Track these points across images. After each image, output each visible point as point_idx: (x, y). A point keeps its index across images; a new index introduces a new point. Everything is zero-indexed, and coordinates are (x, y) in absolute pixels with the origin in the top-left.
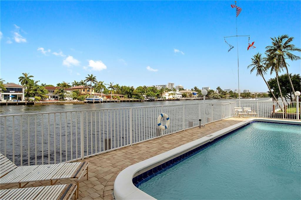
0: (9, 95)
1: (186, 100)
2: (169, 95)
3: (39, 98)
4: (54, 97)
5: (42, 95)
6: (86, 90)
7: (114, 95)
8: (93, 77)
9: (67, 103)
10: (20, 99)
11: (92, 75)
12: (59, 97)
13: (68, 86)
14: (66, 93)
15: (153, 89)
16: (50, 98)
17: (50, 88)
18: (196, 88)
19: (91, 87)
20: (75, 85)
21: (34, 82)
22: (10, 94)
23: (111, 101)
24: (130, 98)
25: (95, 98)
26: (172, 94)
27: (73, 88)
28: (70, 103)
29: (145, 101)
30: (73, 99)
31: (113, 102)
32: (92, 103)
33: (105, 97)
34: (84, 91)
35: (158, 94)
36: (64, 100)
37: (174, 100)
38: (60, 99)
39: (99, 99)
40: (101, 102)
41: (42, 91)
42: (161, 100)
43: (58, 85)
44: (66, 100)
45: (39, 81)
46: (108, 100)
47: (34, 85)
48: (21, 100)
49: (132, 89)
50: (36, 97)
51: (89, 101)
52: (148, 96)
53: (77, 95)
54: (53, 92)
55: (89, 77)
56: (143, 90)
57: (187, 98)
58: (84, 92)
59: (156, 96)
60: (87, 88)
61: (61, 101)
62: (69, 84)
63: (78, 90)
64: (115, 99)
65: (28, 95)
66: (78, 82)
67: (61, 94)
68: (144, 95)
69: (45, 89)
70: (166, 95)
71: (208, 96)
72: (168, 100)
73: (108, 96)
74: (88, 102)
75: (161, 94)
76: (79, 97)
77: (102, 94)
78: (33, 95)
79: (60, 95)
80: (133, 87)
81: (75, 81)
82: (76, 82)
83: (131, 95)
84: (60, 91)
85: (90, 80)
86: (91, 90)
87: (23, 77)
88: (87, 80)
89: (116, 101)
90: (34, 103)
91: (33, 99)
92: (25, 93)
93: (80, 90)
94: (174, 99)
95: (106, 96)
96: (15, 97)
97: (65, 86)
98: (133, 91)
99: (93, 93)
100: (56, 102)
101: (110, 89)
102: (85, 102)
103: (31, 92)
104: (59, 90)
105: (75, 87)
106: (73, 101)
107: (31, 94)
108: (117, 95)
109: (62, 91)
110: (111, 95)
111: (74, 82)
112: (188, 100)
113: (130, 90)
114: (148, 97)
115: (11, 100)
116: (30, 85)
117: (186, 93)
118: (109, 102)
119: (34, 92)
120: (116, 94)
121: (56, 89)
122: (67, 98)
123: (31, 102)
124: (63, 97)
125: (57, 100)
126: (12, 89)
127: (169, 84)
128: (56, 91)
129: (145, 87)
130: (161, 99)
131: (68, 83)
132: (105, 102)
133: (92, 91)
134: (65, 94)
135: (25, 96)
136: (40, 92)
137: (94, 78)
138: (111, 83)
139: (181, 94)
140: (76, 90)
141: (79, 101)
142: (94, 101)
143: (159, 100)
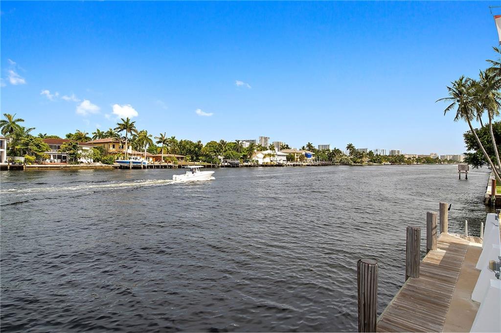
1: (294, 165)
2: (264, 157)
3: (33, 158)
4: (59, 157)
5: (38, 153)
6: (117, 146)
7: (166, 155)
8: (130, 122)
9: (82, 168)
11: (128, 120)
12: (69, 158)
13: (86, 138)
14: (81, 151)
15: (237, 147)
16: (52, 158)
17: (54, 142)
18: (309, 146)
19: (126, 141)
20: (98, 137)
21: (25, 130)
23: (162, 166)
24: (195, 161)
25: (134, 161)
26: (270, 155)
27: (95, 141)
28: (88, 168)
29: (222, 166)
30: (94, 161)
31: (165, 167)
32: (128, 168)
33: (151, 159)
34: (114, 147)
35: (244, 156)
36: (78, 163)
37: (272, 166)
38: (71, 160)
39: (140, 163)
40: (144, 167)
41: (37, 145)
42: (250, 166)
43: (69, 136)
44: (82, 162)
45: (34, 128)
46: (157, 163)
47: (24, 136)
49: (199, 146)
50: (27, 156)
51: (122, 164)
52: (226, 158)
53: (102, 154)
54: (59, 148)
55: (123, 123)
56: (218, 148)
57: (295, 163)
58: (114, 150)
59: (241, 158)
60: (118, 141)
61: (71, 164)
62: (87, 136)
63: (102, 145)
64: (169, 162)
65: (12, 153)
66: (103, 132)
67: (72, 152)
68: (219, 157)
69: (43, 143)
70: (259, 157)
71: (331, 159)
72: (262, 166)
73: (157, 157)
74: (121, 167)
75: (251, 154)
76: (105, 158)
77: (146, 154)
78: (22, 152)
79: (70, 154)
80: (200, 142)
81: (98, 130)
82: (101, 131)
83: (197, 156)
84: (70, 147)
85: (125, 128)
86: (126, 146)
87: (4, 121)
88: (119, 127)
89: (171, 167)
90: (22, 167)
91: (22, 159)
92: (8, 149)
93: (106, 146)
94: (272, 163)
95: (153, 157)
97: (80, 138)
98: (200, 148)
99: (130, 151)
100: (63, 165)
101: (161, 145)
102: (116, 168)
103: (18, 147)
104: (69, 145)
105: (98, 140)
106: (94, 165)
107: (19, 150)
108: (172, 155)
109: (74, 147)
110: (163, 155)
111: (97, 132)
112: (297, 165)
113: (195, 147)
114: (228, 160)
116: (18, 135)
117: (294, 153)
118: (158, 167)
119: (22, 148)
120: (170, 154)
121: (64, 143)
122: (82, 160)
123: (17, 164)
124: (76, 158)
125: (65, 162)
127: (261, 137)
128: (63, 146)
129: (223, 142)
130: (249, 164)
131: (85, 133)
132: (151, 167)
133: (128, 148)
134: (79, 152)
135: (8, 155)
136: (35, 148)
137: (131, 125)
138: (161, 135)
139: (284, 156)
140: (100, 145)
141: (104, 165)
142: (131, 165)
143: (246, 166)
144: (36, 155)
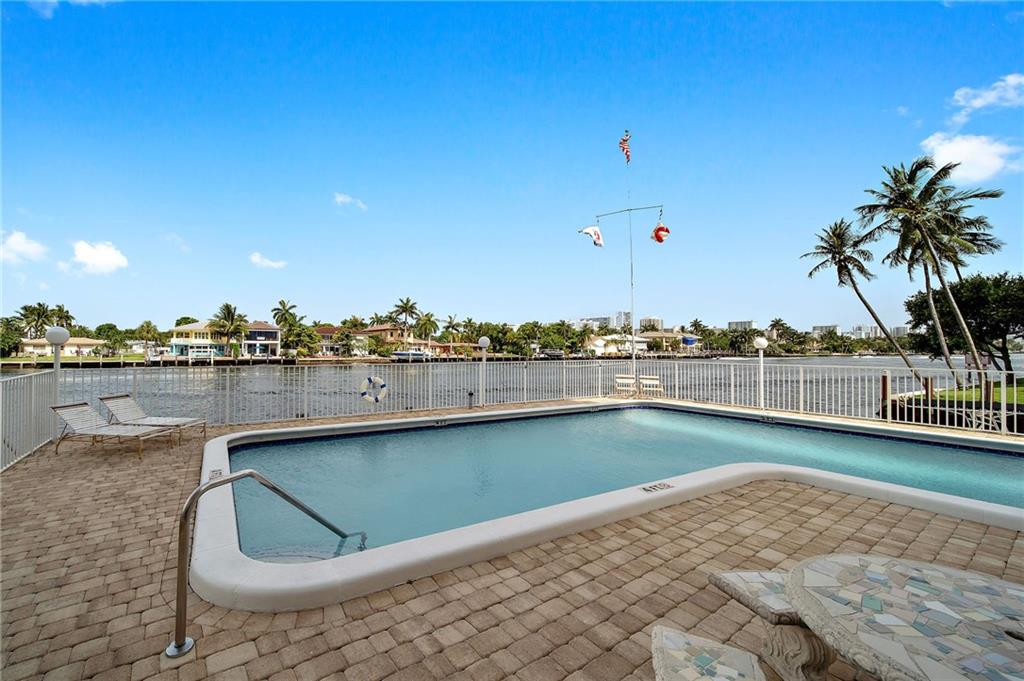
0: (255, 345)
1: (659, 357)
2: (605, 345)
3: (305, 351)
4: (332, 349)
5: (310, 345)
6: (395, 334)
7: (457, 344)
8: (410, 304)
9: (356, 362)
10: (274, 352)
11: (408, 301)
12: (342, 350)
14: (355, 341)
15: (562, 329)
16: (324, 350)
17: (326, 330)
18: (696, 325)
19: (406, 328)
20: (376, 323)
21: (298, 319)
22: (258, 343)
23: (450, 360)
24: (498, 352)
25: (415, 352)
26: (615, 342)
28: (363, 362)
29: (536, 359)
30: (370, 354)
31: (455, 360)
32: (406, 361)
33: (438, 350)
34: (392, 335)
35: (572, 343)
36: (351, 356)
37: (619, 358)
38: (344, 352)
39: (422, 355)
40: (427, 361)
41: (309, 336)
42: (580, 358)
43: (344, 323)
44: (356, 355)
45: (307, 316)
46: (444, 356)
47: (297, 325)
48: (275, 355)
49: (504, 330)
50: (300, 349)
51: (400, 357)
52: (544, 347)
53: (378, 345)
54: (331, 338)
55: (400, 304)
56: (531, 331)
57: (661, 354)
58: (392, 339)
59: (568, 347)
60: (399, 328)
61: (345, 357)
62: (363, 322)
63: (379, 333)
64: (461, 354)
65: (286, 346)
67: (344, 342)
68: (533, 346)
69: (315, 333)
70: (598, 345)
71: (739, 348)
72: (599, 358)
73: (445, 347)
74: (399, 361)
75: (582, 341)
76: (382, 349)
77: (431, 343)
78: (295, 344)
79: (343, 345)
81: (375, 314)
83: (501, 345)
84: (343, 337)
85: (404, 311)
86: (406, 334)
87: (279, 309)
88: (397, 310)
89: (462, 360)
90: (295, 361)
91: (295, 352)
92: (282, 340)
93: (383, 333)
94: (619, 354)
95: (441, 347)
96: (265, 348)
97: (356, 326)
98: (505, 334)
99: (411, 340)
100: (336, 358)
102: (393, 361)
103: (291, 339)
104: (343, 334)
105: (376, 327)
106: (369, 358)
107: (292, 342)
108: (466, 344)
109: (347, 336)
110: (452, 345)
111: (374, 317)
112: (664, 357)
113: (499, 332)
114: (547, 351)
115: (258, 355)
116: (291, 325)
117: (661, 338)
118: (445, 360)
119: (295, 339)
120: (464, 342)
121: (337, 332)
122: (356, 351)
123: (290, 358)
124: (349, 350)
125: (338, 355)
126: (260, 334)
127: (620, 313)
129: (535, 325)
130: (580, 355)
131: (361, 318)
132: (436, 360)
133: (409, 335)
134: (353, 342)
135: (282, 347)
136: (308, 339)
137: (412, 307)
138: (450, 318)
139: (644, 342)
140: (375, 334)
141: (380, 358)
142: (411, 358)
143: (575, 358)
144: (309, 348)
